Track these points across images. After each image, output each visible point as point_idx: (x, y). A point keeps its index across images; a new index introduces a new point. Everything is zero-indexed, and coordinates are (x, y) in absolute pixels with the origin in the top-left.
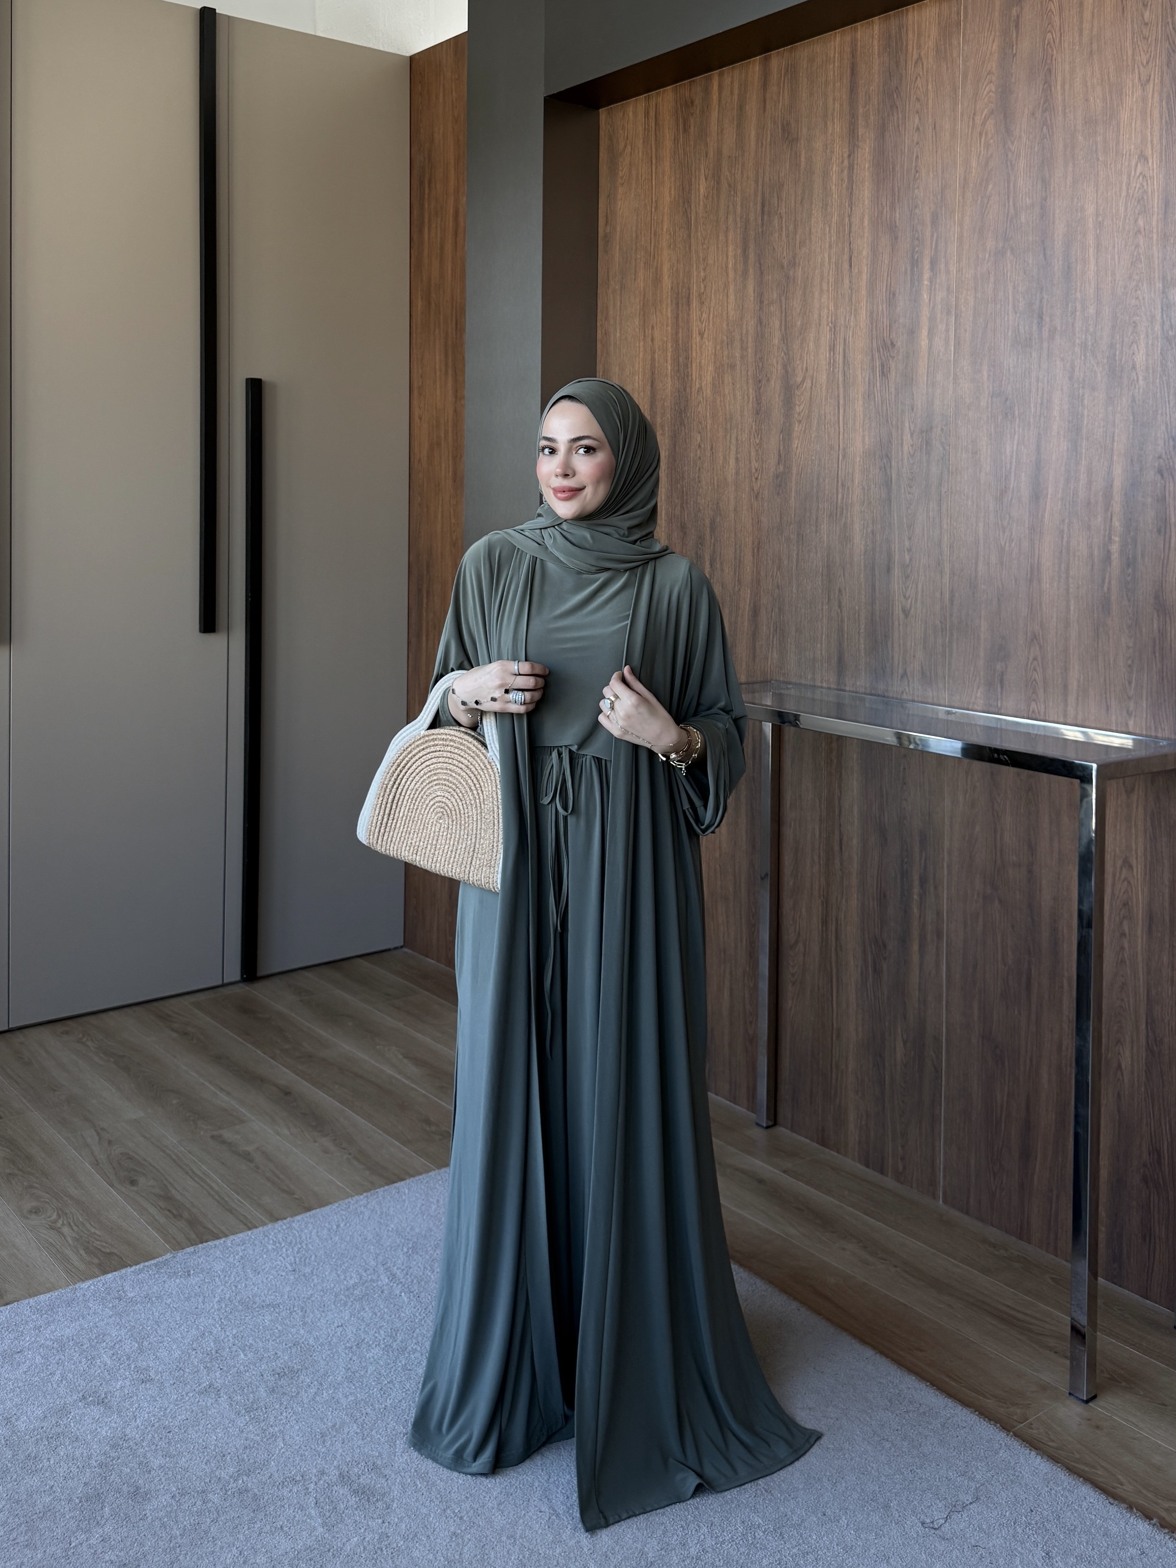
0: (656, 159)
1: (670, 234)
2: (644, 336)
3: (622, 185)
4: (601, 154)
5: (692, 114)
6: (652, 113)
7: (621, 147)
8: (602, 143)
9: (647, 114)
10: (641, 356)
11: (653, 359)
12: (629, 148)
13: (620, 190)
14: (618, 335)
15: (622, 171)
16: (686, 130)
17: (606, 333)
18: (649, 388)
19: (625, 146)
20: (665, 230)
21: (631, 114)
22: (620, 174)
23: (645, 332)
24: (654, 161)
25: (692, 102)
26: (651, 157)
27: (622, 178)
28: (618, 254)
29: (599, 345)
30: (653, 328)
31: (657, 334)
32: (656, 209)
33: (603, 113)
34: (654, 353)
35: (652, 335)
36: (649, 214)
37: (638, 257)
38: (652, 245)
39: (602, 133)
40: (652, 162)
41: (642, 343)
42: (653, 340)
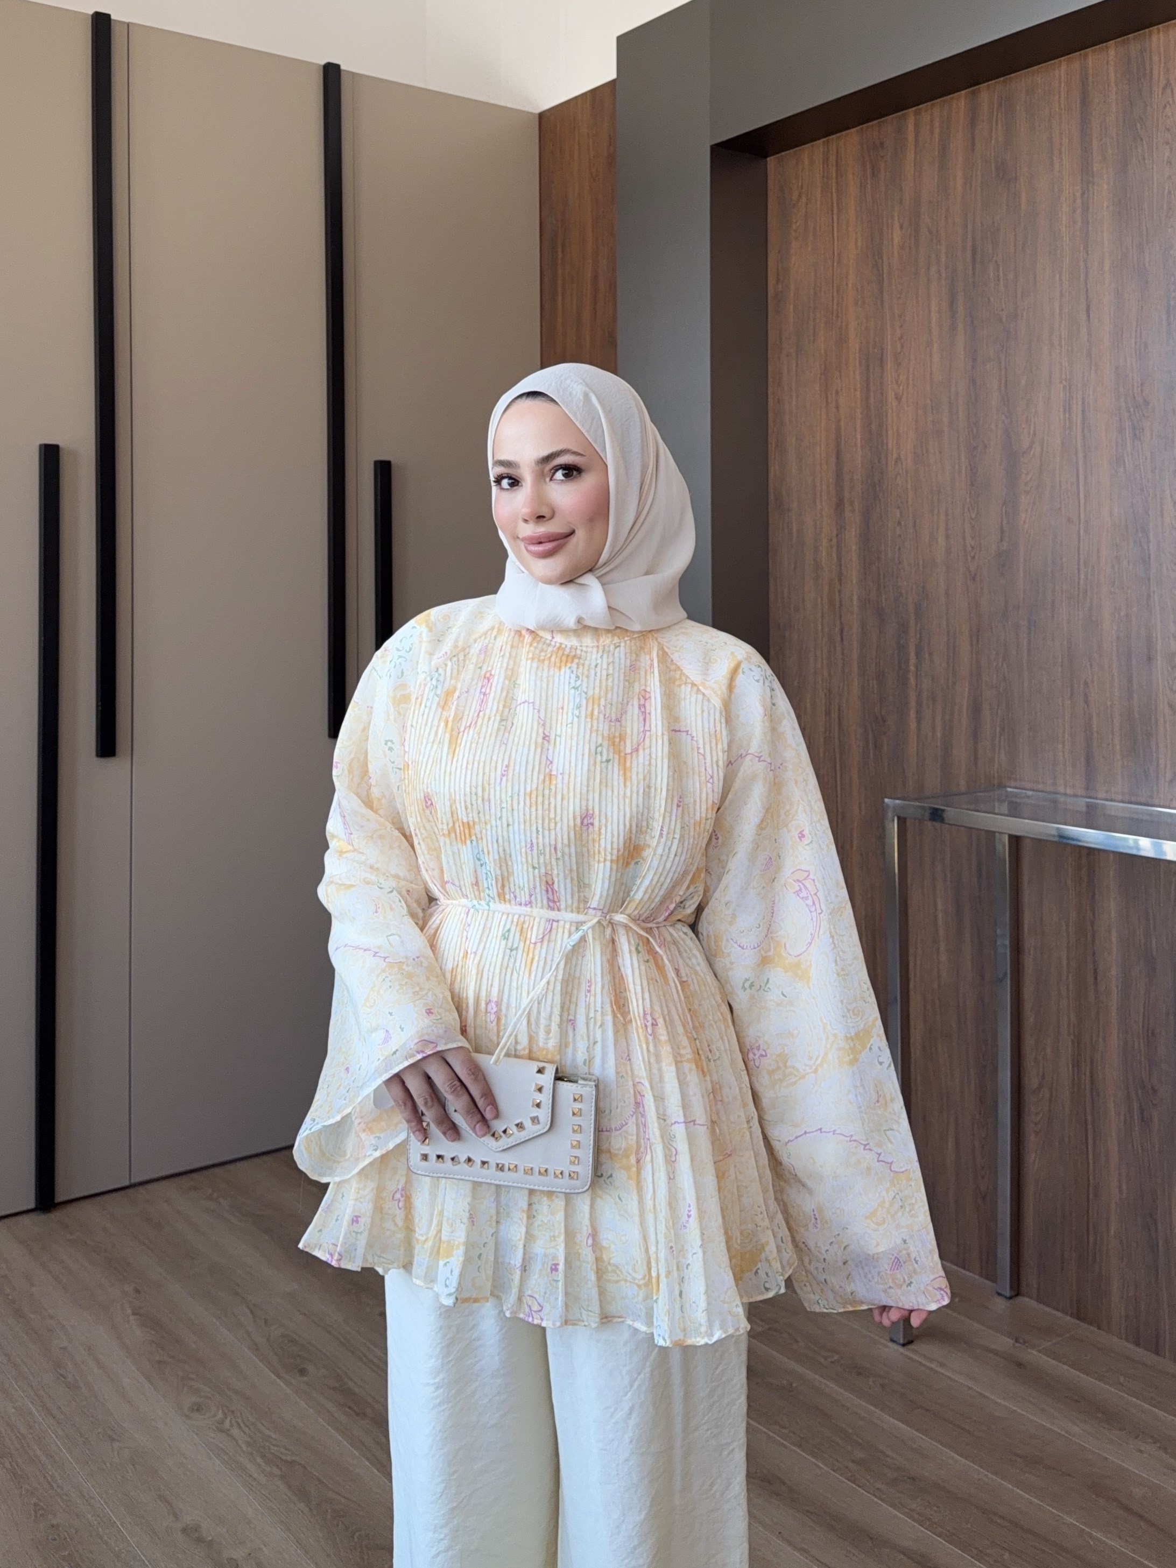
0: (838, 207)
1: (857, 290)
2: (827, 402)
3: (796, 238)
4: (770, 207)
5: (882, 157)
6: (832, 159)
7: (795, 196)
8: (770, 194)
9: (826, 160)
10: (824, 424)
11: (838, 430)
12: (804, 199)
13: (794, 245)
14: (794, 403)
15: (796, 223)
16: (874, 175)
17: (779, 401)
18: (833, 459)
19: (800, 196)
20: (850, 285)
21: (806, 162)
22: (794, 227)
23: (827, 398)
24: (835, 212)
25: (882, 144)
26: (832, 205)
27: (796, 231)
28: (792, 314)
29: (771, 415)
30: (837, 393)
31: (843, 400)
32: (839, 262)
33: (771, 161)
34: (839, 421)
35: (837, 402)
36: (831, 268)
37: (818, 316)
38: (835, 302)
39: (771, 184)
40: (832, 211)
41: (824, 411)
42: (837, 407)
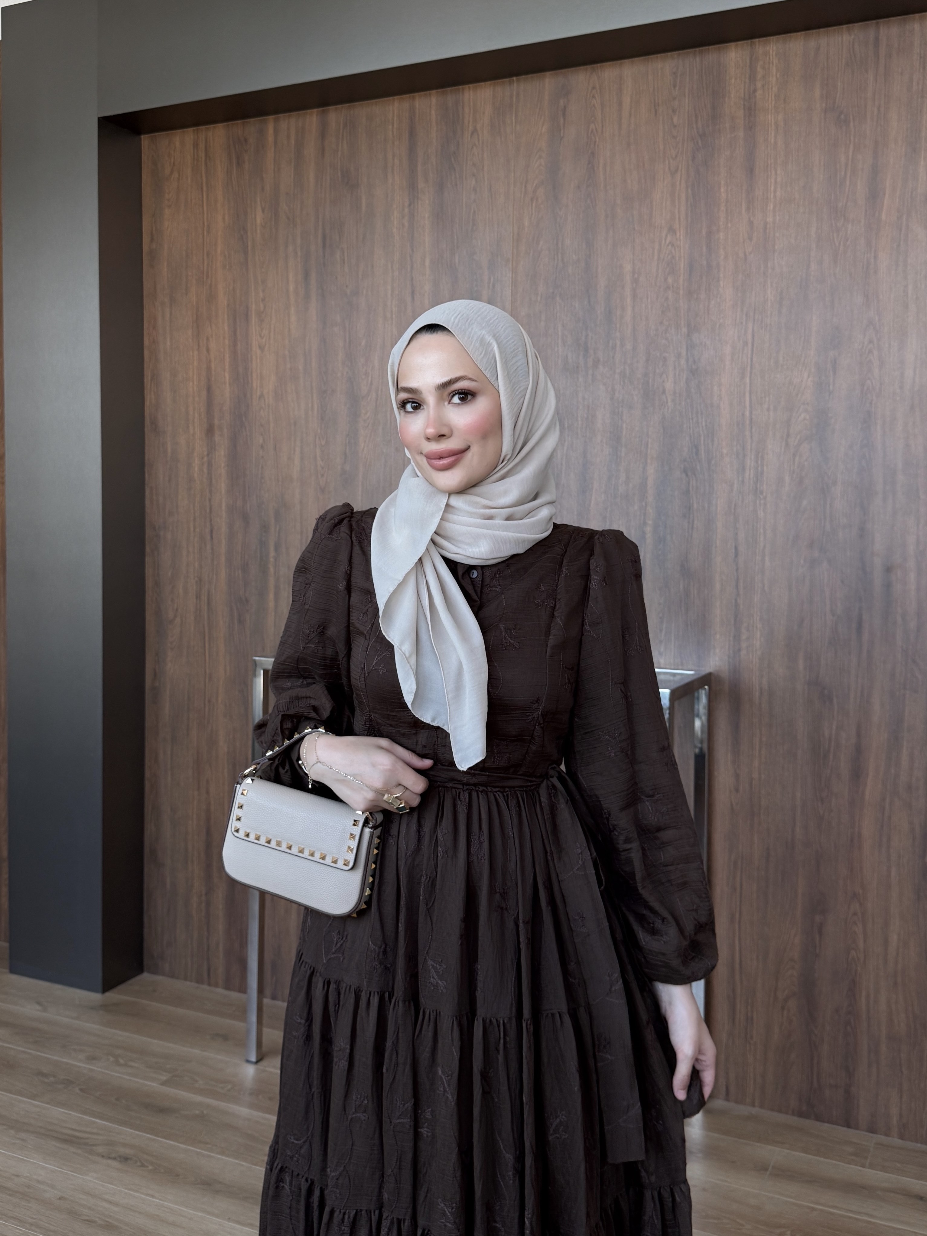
0: (208, 187)
1: (225, 256)
2: (199, 346)
3: (169, 206)
4: (144, 177)
5: (246, 151)
6: (202, 146)
7: (167, 171)
8: (144, 166)
9: (196, 145)
10: (196, 364)
11: (209, 369)
12: (176, 175)
13: (167, 211)
14: (168, 343)
15: (168, 193)
16: (239, 164)
17: (154, 341)
18: (204, 393)
19: (172, 173)
20: (219, 252)
21: (178, 144)
22: (167, 197)
23: (198, 343)
24: (205, 189)
25: (246, 141)
26: (202, 184)
27: (169, 200)
28: (165, 270)
29: (146, 353)
30: (208, 339)
31: (213, 345)
32: (208, 232)
33: (145, 140)
34: (210, 362)
35: (207, 346)
36: (201, 236)
37: (190, 274)
38: (205, 265)
39: (144, 158)
40: (202, 188)
41: (196, 353)
42: (208, 350)
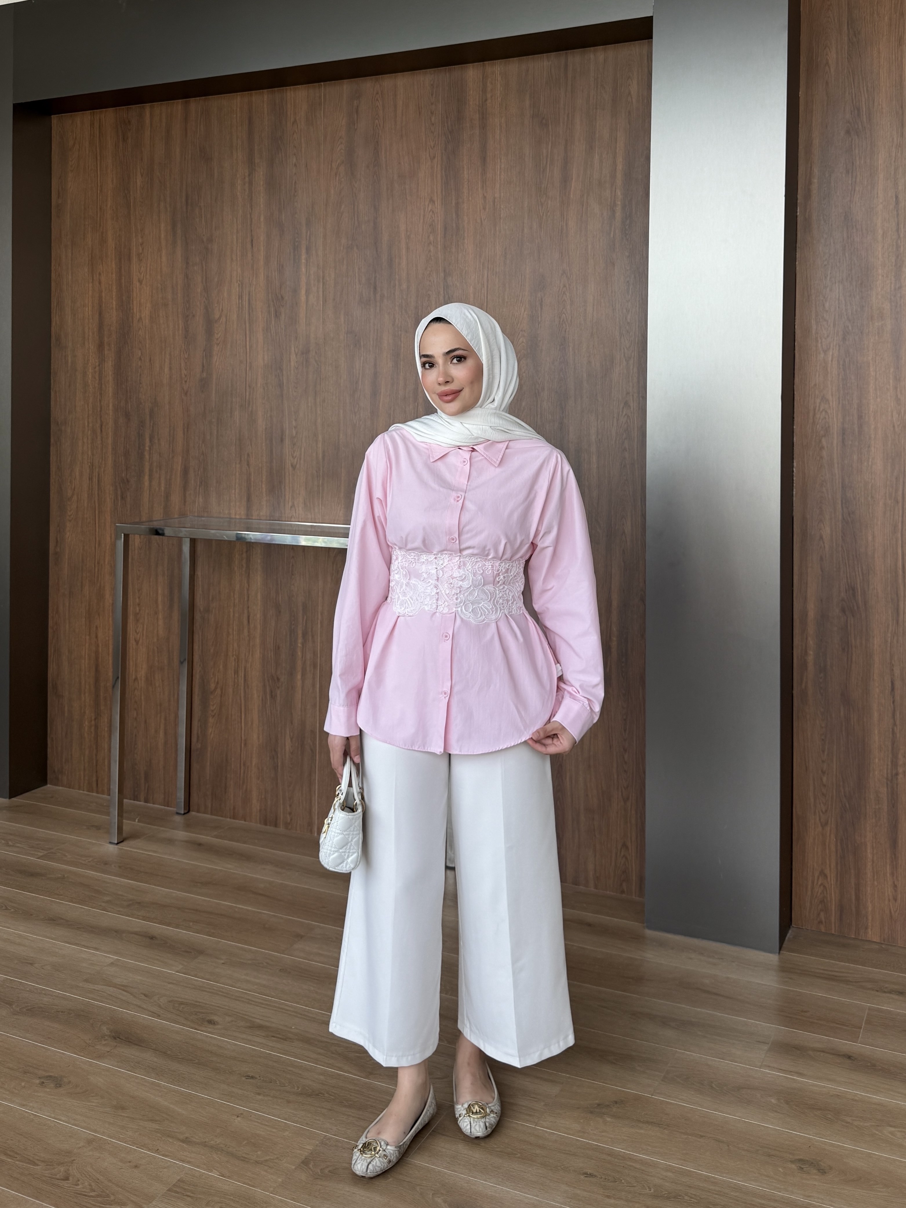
0: (101, 156)
1: (114, 210)
2: (93, 279)
3: (72, 171)
4: (53, 147)
5: (130, 130)
6: (97, 124)
7: (71, 144)
8: (54, 140)
9: (92, 124)
10: (90, 293)
11: (100, 297)
12: (77, 147)
13: (70, 175)
14: (70, 277)
15: (71, 161)
16: (124, 140)
17: (59, 275)
18: (97, 317)
19: (74, 144)
20: (109, 206)
21: (78, 122)
22: (70, 163)
23: (93, 277)
24: (99, 158)
25: (129, 122)
26: (96, 155)
27: (71, 166)
28: (69, 220)
29: (53, 284)
30: (100, 274)
31: (103, 279)
32: (101, 191)
33: (55, 119)
34: (101, 292)
35: (100, 280)
36: (95, 194)
37: (87, 223)
38: (98, 216)
39: (54, 133)
40: (97, 158)
41: (91, 285)
42: (100, 283)
